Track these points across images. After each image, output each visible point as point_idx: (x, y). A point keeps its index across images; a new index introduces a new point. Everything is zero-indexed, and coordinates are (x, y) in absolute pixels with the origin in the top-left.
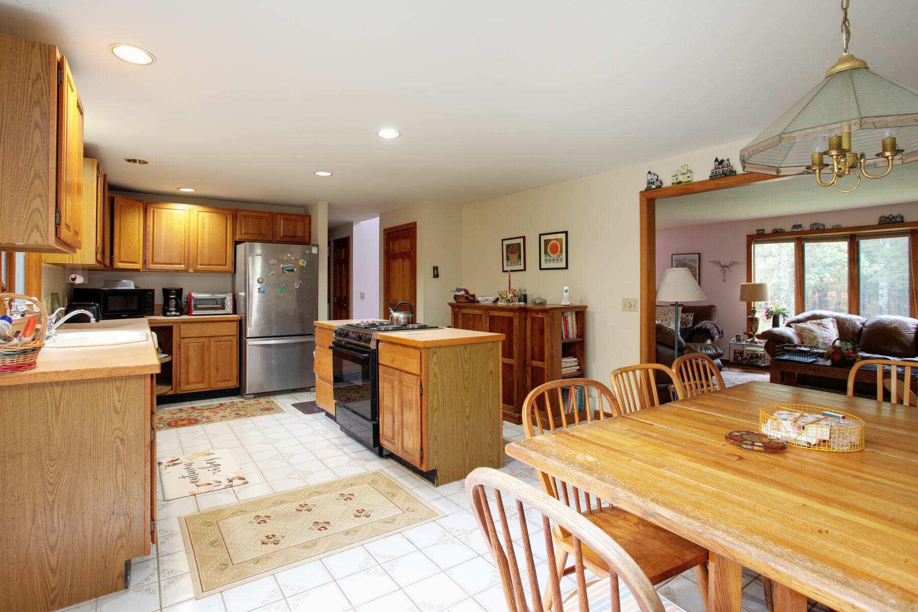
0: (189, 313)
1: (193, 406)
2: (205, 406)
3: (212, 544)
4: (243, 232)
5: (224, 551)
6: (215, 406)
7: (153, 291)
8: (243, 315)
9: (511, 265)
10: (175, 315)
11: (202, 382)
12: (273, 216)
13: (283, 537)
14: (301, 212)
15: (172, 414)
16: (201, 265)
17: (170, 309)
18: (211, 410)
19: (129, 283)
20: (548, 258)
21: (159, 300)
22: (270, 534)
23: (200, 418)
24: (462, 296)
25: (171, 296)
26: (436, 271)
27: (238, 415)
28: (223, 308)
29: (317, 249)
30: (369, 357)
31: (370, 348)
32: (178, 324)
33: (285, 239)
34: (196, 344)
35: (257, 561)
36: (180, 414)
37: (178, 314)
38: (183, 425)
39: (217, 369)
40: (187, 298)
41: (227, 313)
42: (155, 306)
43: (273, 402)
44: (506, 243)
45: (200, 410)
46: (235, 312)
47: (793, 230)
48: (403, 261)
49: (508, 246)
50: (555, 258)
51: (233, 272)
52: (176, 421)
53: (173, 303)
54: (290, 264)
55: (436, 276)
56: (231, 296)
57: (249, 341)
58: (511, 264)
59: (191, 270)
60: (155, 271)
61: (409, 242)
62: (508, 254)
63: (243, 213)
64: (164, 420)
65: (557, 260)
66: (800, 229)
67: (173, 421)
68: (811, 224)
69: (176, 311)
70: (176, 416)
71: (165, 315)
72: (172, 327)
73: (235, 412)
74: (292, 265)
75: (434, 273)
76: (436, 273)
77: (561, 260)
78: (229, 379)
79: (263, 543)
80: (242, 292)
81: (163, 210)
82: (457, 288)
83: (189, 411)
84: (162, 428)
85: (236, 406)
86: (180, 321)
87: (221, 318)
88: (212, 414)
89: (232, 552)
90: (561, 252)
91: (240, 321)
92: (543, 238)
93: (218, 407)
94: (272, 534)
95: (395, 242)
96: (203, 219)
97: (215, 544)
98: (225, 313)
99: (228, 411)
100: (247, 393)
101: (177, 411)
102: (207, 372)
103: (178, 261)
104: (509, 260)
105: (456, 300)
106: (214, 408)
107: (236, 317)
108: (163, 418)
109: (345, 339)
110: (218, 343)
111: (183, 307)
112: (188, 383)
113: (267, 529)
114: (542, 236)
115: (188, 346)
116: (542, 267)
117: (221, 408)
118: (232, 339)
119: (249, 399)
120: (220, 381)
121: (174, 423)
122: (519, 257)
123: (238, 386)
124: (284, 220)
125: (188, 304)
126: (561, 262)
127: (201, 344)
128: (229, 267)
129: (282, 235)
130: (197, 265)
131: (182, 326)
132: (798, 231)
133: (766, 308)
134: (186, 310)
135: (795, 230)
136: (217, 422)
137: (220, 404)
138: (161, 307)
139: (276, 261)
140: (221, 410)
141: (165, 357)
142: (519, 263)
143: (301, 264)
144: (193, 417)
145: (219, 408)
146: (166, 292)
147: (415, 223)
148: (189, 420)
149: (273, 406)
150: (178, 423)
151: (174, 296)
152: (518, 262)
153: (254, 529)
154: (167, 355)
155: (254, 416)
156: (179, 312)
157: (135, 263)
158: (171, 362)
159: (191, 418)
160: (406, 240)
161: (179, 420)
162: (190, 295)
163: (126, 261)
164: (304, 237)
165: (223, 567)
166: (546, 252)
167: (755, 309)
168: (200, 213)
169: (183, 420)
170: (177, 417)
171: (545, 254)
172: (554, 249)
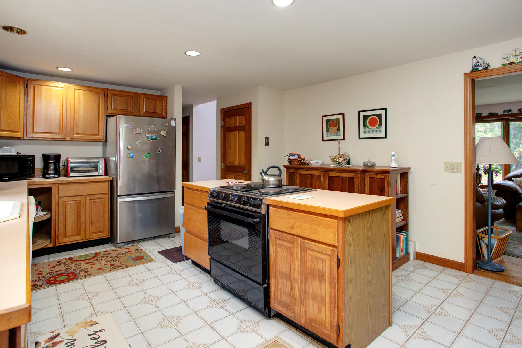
0: (67, 175)
1: (71, 256)
2: (81, 256)
4: (113, 108)
6: (91, 256)
7: (33, 157)
8: (115, 176)
9: (331, 136)
10: (54, 177)
11: (79, 234)
12: (137, 96)
14: (159, 93)
15: (51, 268)
16: (77, 134)
17: (49, 172)
18: (88, 261)
19: (11, 150)
20: (367, 129)
21: (39, 164)
23: (78, 271)
24: (296, 160)
25: (50, 161)
26: (267, 140)
27: (114, 267)
28: (96, 170)
29: (175, 122)
30: (260, 222)
31: (261, 213)
32: (57, 185)
33: (147, 115)
34: (73, 202)
36: (58, 268)
37: (56, 176)
38: (63, 282)
39: (92, 223)
40: (65, 162)
41: (100, 174)
42: (35, 169)
43: (141, 250)
44: (325, 119)
45: (77, 261)
46: (106, 173)
47: (505, 113)
48: (239, 133)
49: (327, 121)
50: (375, 130)
51: (104, 140)
52: (55, 277)
53: (52, 167)
54: (153, 134)
55: (267, 144)
56: (103, 160)
57: (120, 198)
58: (331, 134)
59: (68, 139)
60: (35, 139)
61: (244, 118)
62: (328, 127)
63: (113, 92)
64: (43, 275)
65: (376, 131)
66: (510, 113)
67: (52, 277)
68: (519, 109)
69: (54, 174)
70: (55, 270)
71: (44, 176)
72: (51, 188)
73: (109, 263)
74: (155, 135)
75: (266, 142)
76: (267, 142)
77: (380, 131)
78: (102, 230)
80: (113, 157)
81: (43, 87)
82: (290, 153)
83: (67, 263)
84: (41, 286)
85: (110, 256)
86: (58, 182)
87: (95, 179)
88: (88, 266)
90: (380, 124)
91: (112, 182)
92: (362, 114)
93: (93, 257)
95: (231, 118)
96: (79, 96)
98: (98, 175)
99: (104, 261)
100: (118, 243)
101: (56, 263)
102: (83, 226)
103: (57, 131)
104: (329, 131)
105: (290, 163)
106: (90, 259)
107: (108, 178)
108: (42, 274)
109: (224, 202)
110: (92, 201)
111: (61, 170)
112: (65, 236)
114: (361, 113)
115: (66, 204)
116: (361, 137)
117: (96, 258)
118: (104, 197)
119: (120, 247)
120: (95, 233)
121: (53, 279)
122: (339, 130)
123: (110, 236)
124: (146, 99)
125: (66, 167)
126: (380, 133)
127: (78, 202)
128: (102, 136)
129: (144, 111)
130: (74, 135)
131: (61, 187)
132: (509, 114)
133: (484, 167)
134: (63, 172)
135: (506, 113)
136: (95, 275)
137: (95, 253)
138: (41, 171)
139: (142, 131)
140: (97, 260)
141: (45, 215)
142: (339, 134)
143: (163, 134)
144: (72, 271)
145: (94, 259)
146: (46, 158)
147: (251, 103)
148: (68, 274)
149: (142, 255)
150: (57, 279)
151: (53, 161)
152: (337, 133)
154: (46, 213)
155: (128, 266)
156: (57, 174)
157: (17, 132)
158: (49, 220)
159: (70, 271)
160: (241, 117)
161: (58, 275)
162: (68, 160)
163: (7, 129)
164: (161, 113)
166: (365, 125)
167: (479, 168)
168: (76, 91)
169: (61, 275)
170: (56, 272)
171: (364, 126)
172: (373, 123)
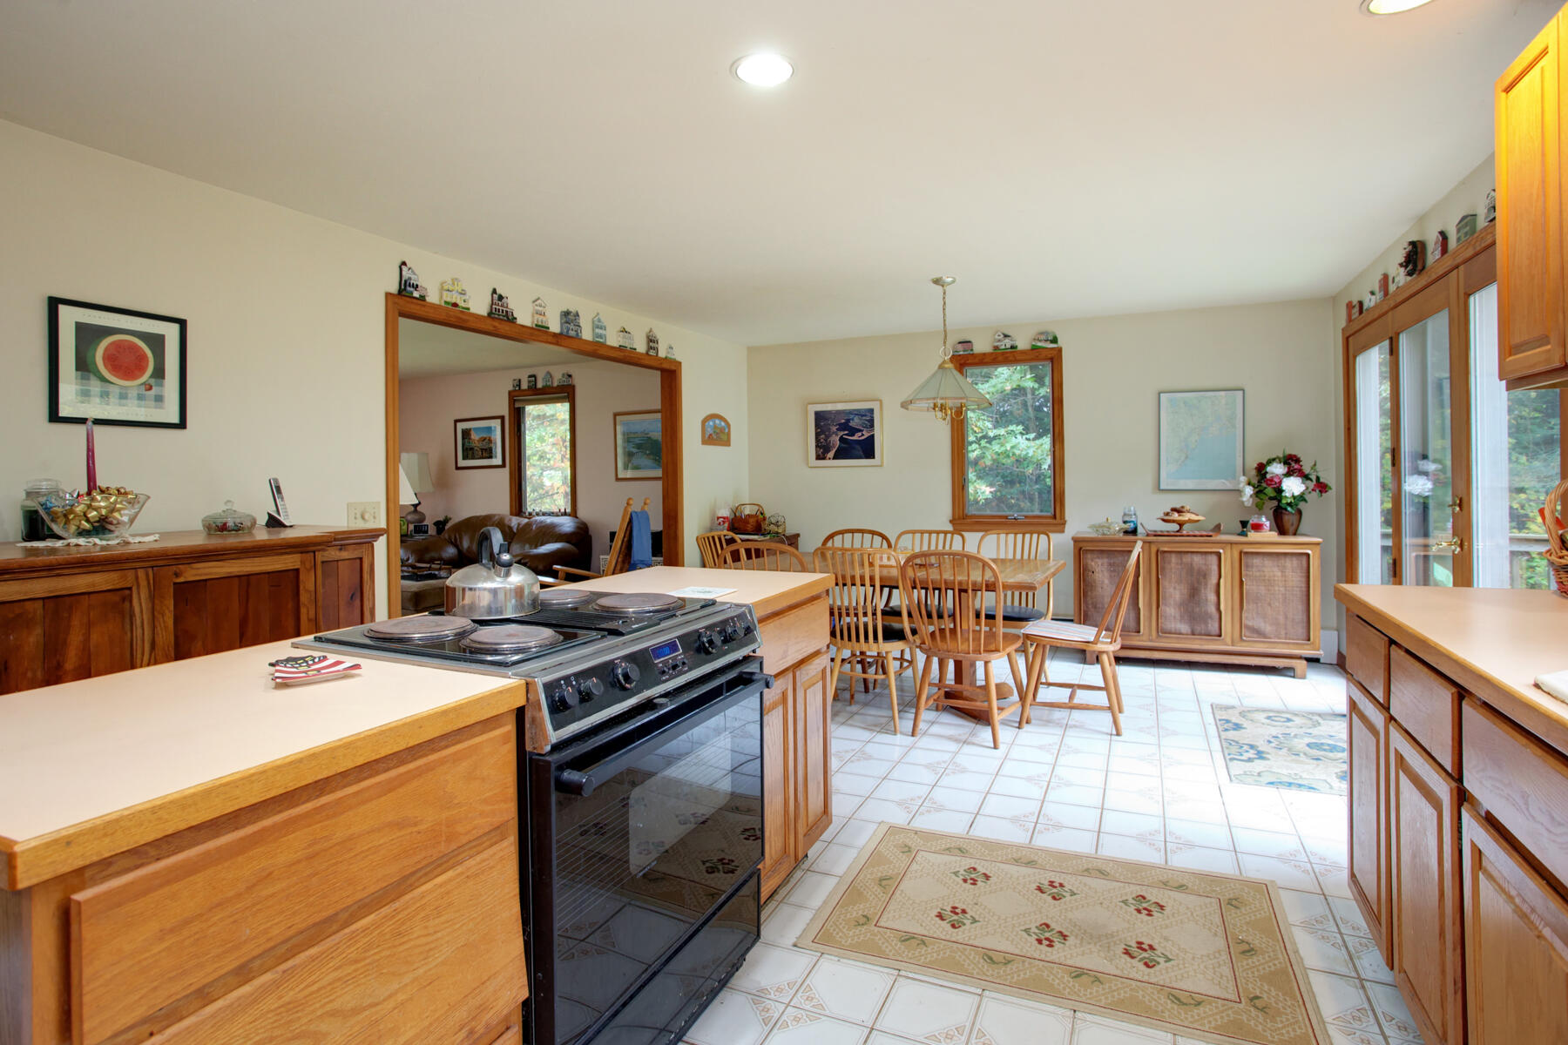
3: (1249, 951)
5: (1231, 926)
13: (1125, 902)
20: (96, 386)
22: (1143, 916)
35: (1181, 888)
50: (135, 392)
65: (141, 396)
77: (159, 399)
79: (1162, 907)
89: (1218, 920)
90: (159, 373)
92: (70, 315)
94: (1139, 915)
97: (1246, 947)
113: (1144, 930)
114: (60, 308)
126: (157, 407)
153: (1166, 939)
165: (1234, 902)
166: (83, 366)
171: (77, 369)
172: (126, 363)
